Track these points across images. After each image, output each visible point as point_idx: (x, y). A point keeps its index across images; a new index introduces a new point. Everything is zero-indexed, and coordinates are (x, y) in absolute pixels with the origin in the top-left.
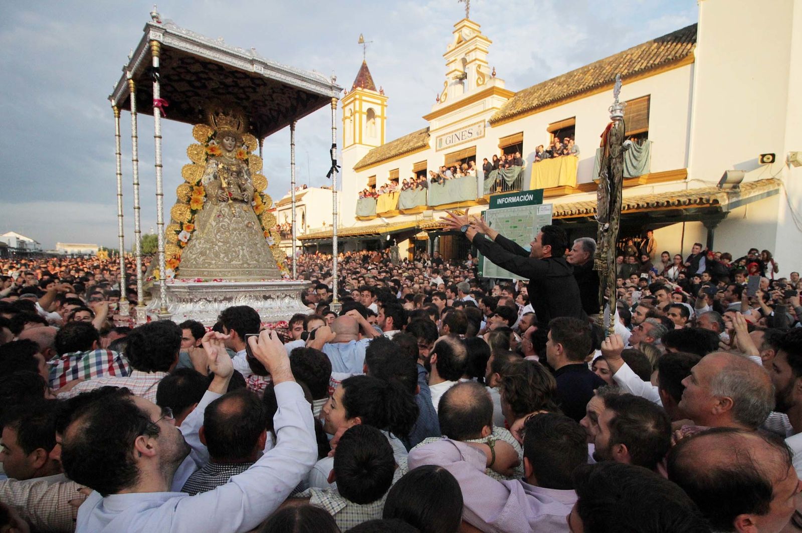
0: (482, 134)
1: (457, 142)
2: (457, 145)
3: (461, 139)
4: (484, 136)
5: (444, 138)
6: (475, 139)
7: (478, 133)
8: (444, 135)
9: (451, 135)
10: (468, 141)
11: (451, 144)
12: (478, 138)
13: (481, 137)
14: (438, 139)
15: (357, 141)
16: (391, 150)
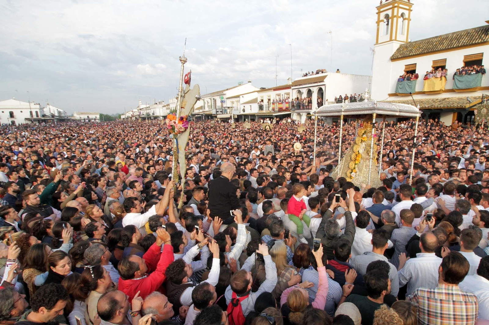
15: (393, 38)
16: (436, 45)
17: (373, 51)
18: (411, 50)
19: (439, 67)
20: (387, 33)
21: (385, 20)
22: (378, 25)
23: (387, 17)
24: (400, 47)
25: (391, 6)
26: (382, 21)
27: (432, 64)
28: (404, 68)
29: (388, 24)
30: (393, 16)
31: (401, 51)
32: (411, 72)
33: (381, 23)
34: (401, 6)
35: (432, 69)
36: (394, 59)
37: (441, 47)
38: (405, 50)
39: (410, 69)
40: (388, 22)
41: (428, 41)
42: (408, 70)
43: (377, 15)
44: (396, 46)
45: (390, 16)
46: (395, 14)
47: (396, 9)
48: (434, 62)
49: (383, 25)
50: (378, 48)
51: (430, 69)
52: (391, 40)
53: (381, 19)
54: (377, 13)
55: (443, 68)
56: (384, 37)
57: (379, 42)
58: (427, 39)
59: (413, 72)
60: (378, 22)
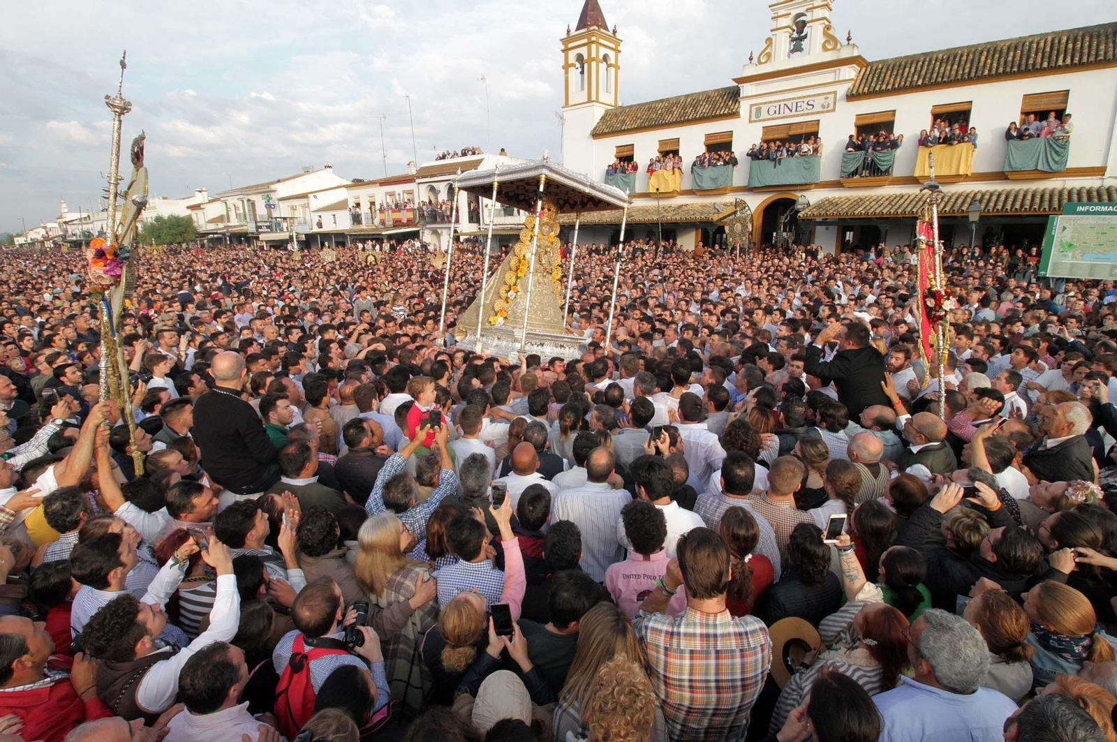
0: (831, 107)
1: (787, 112)
2: (787, 117)
3: (794, 110)
4: (834, 110)
5: (764, 108)
6: (818, 113)
7: (823, 106)
8: (765, 103)
9: (777, 104)
10: (807, 114)
11: (777, 115)
12: (822, 112)
13: (828, 111)
14: (754, 108)
15: (594, 98)
16: (661, 114)
17: (562, 118)
18: (624, 121)
19: (670, 152)
20: (582, 89)
21: (578, 65)
22: (567, 73)
23: (580, 58)
24: (606, 115)
25: (585, 41)
26: (573, 65)
27: (657, 147)
28: (614, 151)
29: (582, 73)
30: (591, 59)
31: (607, 122)
32: (626, 158)
33: (571, 70)
34: (601, 41)
35: (658, 154)
36: (596, 134)
37: (669, 118)
38: (614, 120)
39: (625, 154)
40: (583, 68)
41: (650, 107)
42: (621, 155)
43: (563, 54)
44: (598, 112)
45: (586, 57)
46: (594, 55)
47: (594, 46)
48: (662, 143)
49: (574, 73)
50: (568, 114)
51: (655, 154)
52: (590, 101)
53: (570, 62)
54: (563, 51)
55: (676, 153)
56: (578, 95)
57: (570, 103)
58: (647, 103)
59: (629, 159)
60: (566, 67)
